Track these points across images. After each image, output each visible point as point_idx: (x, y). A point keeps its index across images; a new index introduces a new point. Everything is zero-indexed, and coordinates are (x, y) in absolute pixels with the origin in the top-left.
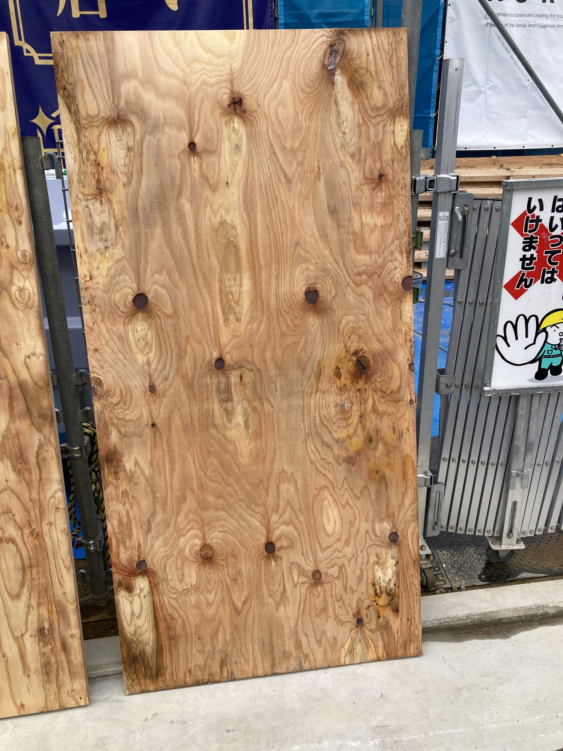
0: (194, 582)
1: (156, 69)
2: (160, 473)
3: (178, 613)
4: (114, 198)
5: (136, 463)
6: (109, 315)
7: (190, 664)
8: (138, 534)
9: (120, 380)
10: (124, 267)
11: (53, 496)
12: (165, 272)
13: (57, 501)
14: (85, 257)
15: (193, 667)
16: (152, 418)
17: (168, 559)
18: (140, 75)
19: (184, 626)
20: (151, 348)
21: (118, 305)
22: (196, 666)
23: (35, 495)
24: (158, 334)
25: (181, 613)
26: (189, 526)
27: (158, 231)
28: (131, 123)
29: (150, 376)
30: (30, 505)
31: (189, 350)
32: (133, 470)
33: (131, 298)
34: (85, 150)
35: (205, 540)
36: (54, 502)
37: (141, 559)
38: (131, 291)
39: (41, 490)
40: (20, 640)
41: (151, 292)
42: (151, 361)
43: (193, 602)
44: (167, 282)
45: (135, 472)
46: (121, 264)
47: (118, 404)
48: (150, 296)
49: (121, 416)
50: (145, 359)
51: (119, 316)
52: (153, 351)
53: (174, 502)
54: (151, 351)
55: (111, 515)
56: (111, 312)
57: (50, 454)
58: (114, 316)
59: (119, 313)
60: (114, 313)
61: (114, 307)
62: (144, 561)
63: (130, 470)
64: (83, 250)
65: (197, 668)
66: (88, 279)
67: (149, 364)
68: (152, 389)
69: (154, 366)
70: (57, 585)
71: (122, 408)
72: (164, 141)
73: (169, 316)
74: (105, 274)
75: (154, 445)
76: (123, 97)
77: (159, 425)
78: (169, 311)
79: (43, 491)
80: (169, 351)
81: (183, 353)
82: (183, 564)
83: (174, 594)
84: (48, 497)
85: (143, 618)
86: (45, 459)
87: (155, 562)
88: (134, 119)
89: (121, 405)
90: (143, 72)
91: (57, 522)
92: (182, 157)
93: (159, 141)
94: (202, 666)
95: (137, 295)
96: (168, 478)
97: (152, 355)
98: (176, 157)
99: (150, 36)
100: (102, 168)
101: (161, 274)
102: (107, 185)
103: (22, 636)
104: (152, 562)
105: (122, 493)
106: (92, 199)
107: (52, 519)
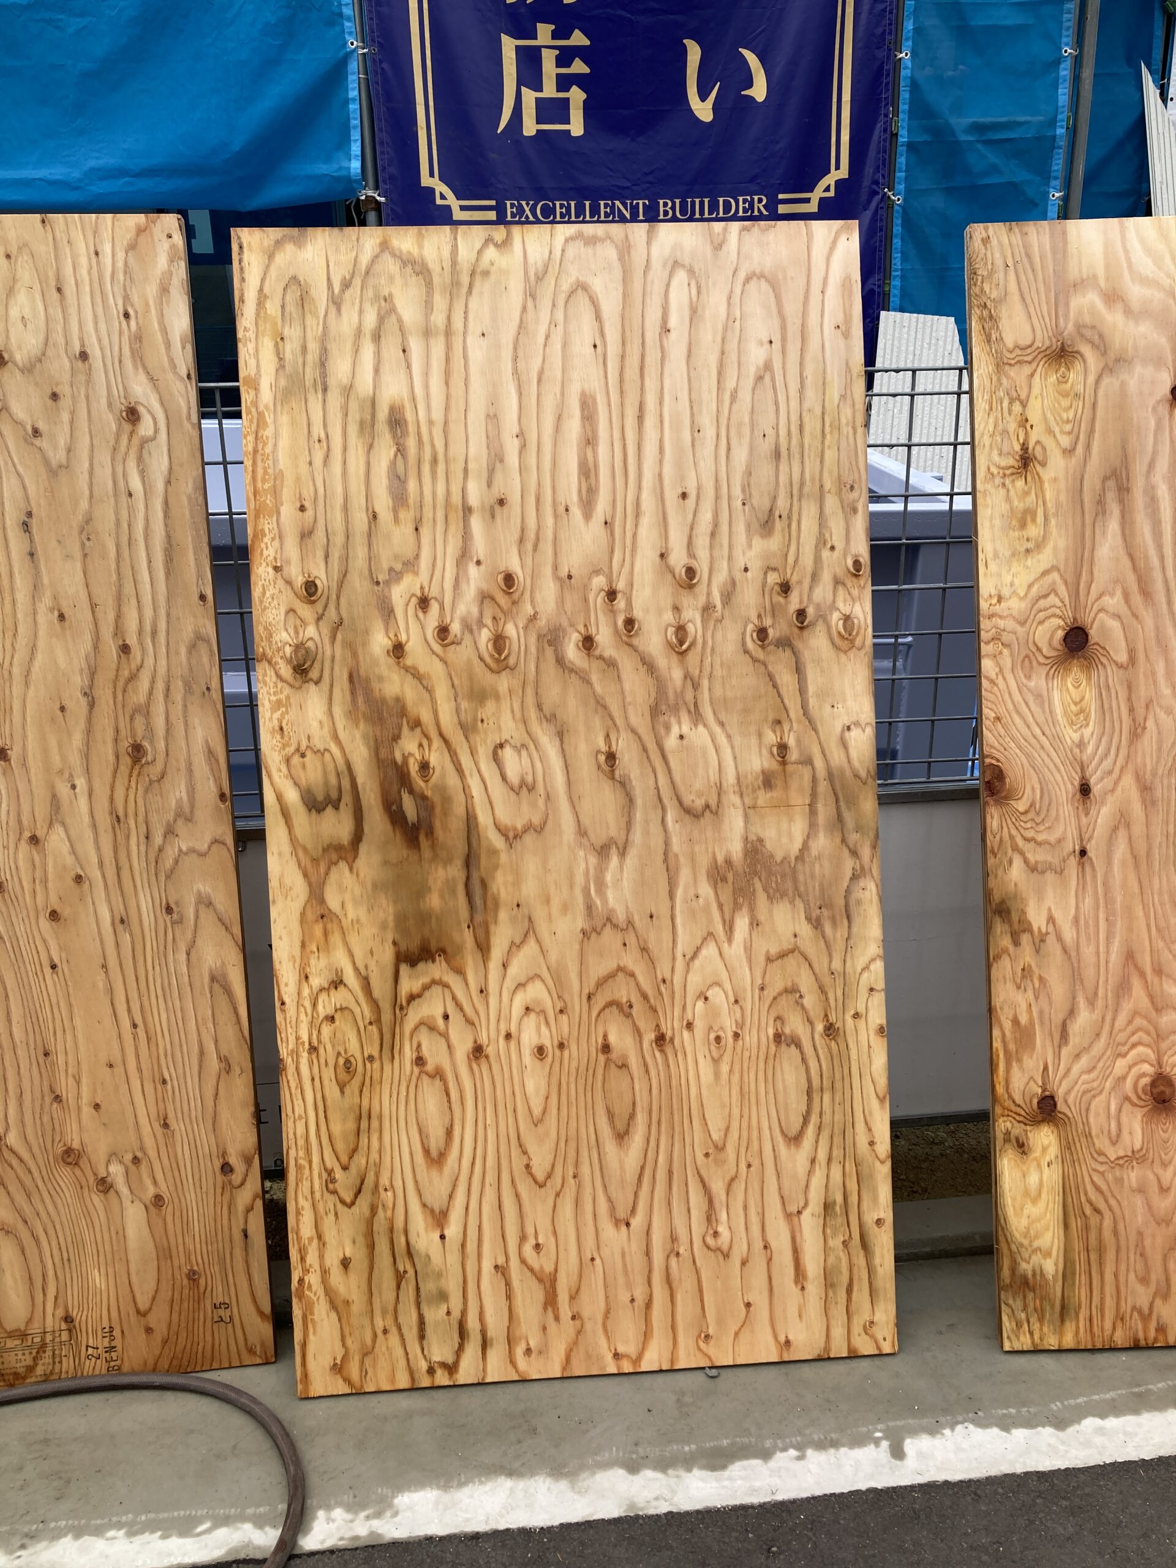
0: (1137, 1146)
1: (1126, 273)
2: (1089, 939)
3: (1106, 1201)
4: (1047, 474)
5: (1051, 919)
6: (1023, 661)
7: (1123, 1304)
8: (1044, 1046)
9: (1032, 772)
10: (1054, 583)
11: (866, 968)
12: (1119, 594)
13: (873, 978)
14: (993, 567)
15: (1129, 1311)
16: (1082, 840)
17: (1094, 1097)
18: (1102, 282)
19: (1115, 1227)
20: (1087, 718)
21: (1040, 645)
22: (1134, 1308)
23: (837, 965)
24: (1101, 695)
25: (1112, 1202)
26: (1134, 1039)
27: (1113, 525)
28: (1082, 356)
29: (1082, 769)
30: (827, 980)
31: (1150, 724)
32: (1044, 930)
33: (1060, 634)
34: (1006, 397)
35: (1161, 1067)
36: (869, 978)
37: (1047, 1093)
38: (1062, 623)
39: (849, 955)
40: (796, 1219)
41: (1095, 626)
42: (1086, 741)
43: (1134, 1184)
44: (1124, 610)
45: (1047, 933)
46: (1048, 579)
47: (1026, 812)
48: (1093, 633)
49: (1030, 834)
50: (1076, 737)
51: (1040, 664)
52: (1091, 724)
53: (1110, 994)
54: (1087, 725)
55: (1002, 1009)
56: (1027, 656)
57: (867, 893)
58: (1031, 662)
59: (1042, 660)
60: (1033, 658)
61: (1034, 649)
62: (1052, 1097)
63: (1039, 928)
64: (990, 555)
65: (1135, 1314)
66: (994, 601)
67: (1081, 745)
68: (1085, 790)
69: (1090, 749)
70: (860, 1127)
71: (1033, 820)
72: (1133, 384)
73: (1120, 666)
74: (1022, 594)
75: (1082, 886)
76: (1072, 315)
77: (1091, 853)
78: (1122, 657)
79: (852, 958)
80: (1117, 725)
81: (1139, 730)
82: (1120, 1111)
83: (1102, 1163)
84: (859, 970)
85: (1042, 1204)
86: (859, 902)
87: (1071, 1101)
88: (1087, 350)
89: (1030, 815)
90: (1107, 279)
91: (871, 1014)
92: (1160, 408)
93: (1123, 384)
94: (1146, 1311)
95: (1072, 630)
96: (1102, 949)
97: (1087, 732)
98: (1150, 409)
99: (1122, 225)
100: (1032, 427)
101: (1112, 595)
102: (1038, 451)
103: (799, 1212)
104: (1066, 1101)
105: (1023, 970)
106: (1013, 474)
107: (861, 1009)
